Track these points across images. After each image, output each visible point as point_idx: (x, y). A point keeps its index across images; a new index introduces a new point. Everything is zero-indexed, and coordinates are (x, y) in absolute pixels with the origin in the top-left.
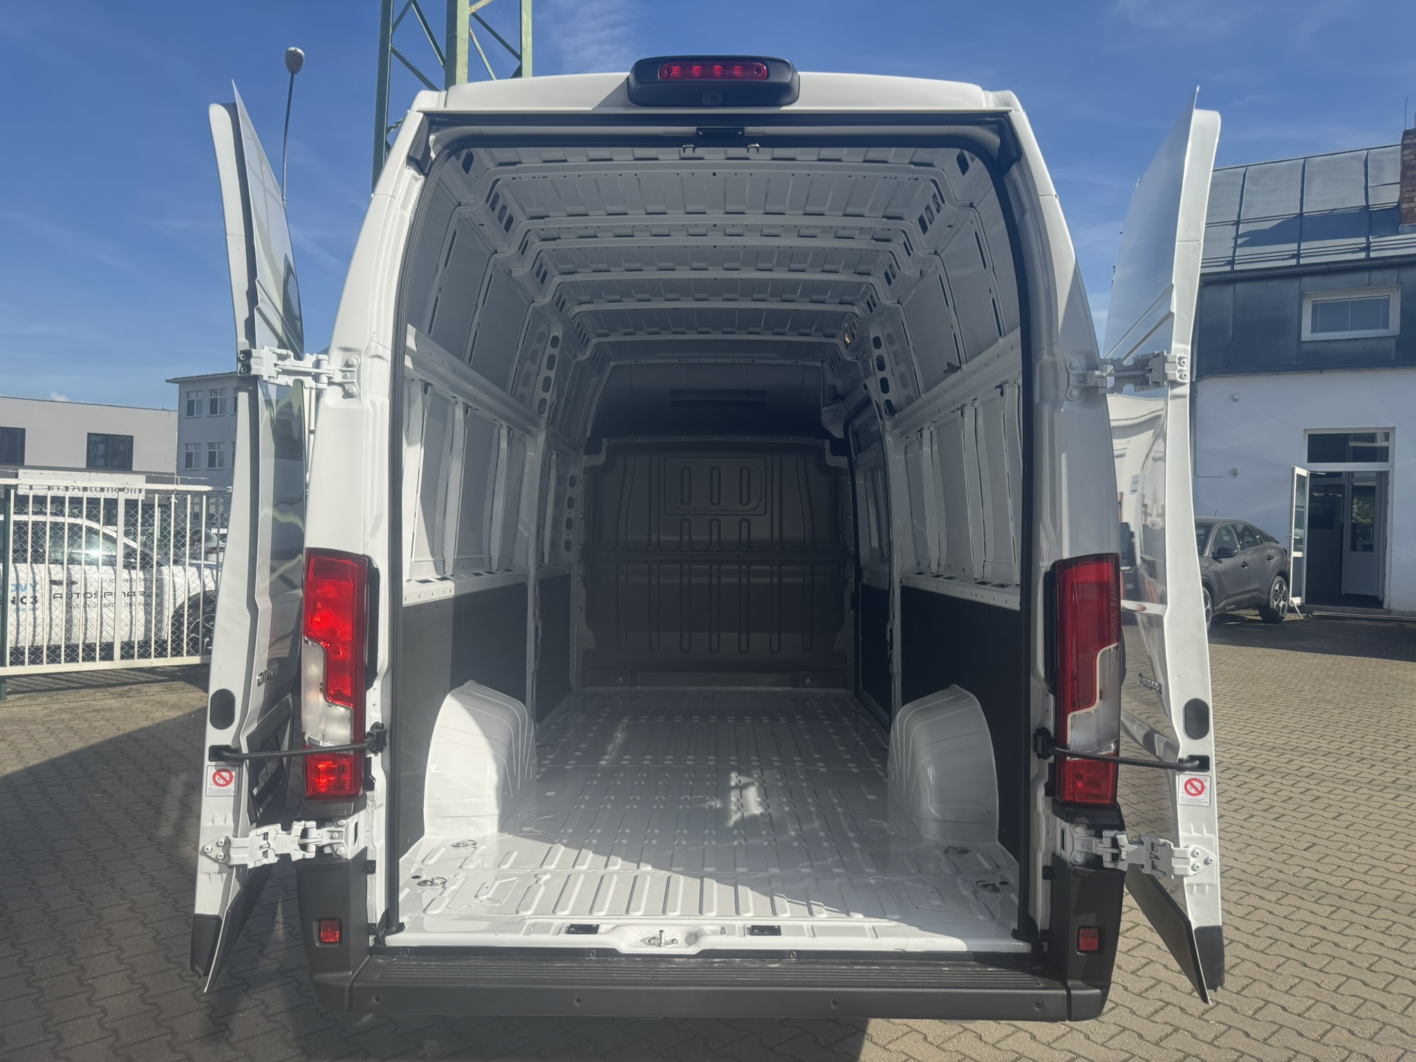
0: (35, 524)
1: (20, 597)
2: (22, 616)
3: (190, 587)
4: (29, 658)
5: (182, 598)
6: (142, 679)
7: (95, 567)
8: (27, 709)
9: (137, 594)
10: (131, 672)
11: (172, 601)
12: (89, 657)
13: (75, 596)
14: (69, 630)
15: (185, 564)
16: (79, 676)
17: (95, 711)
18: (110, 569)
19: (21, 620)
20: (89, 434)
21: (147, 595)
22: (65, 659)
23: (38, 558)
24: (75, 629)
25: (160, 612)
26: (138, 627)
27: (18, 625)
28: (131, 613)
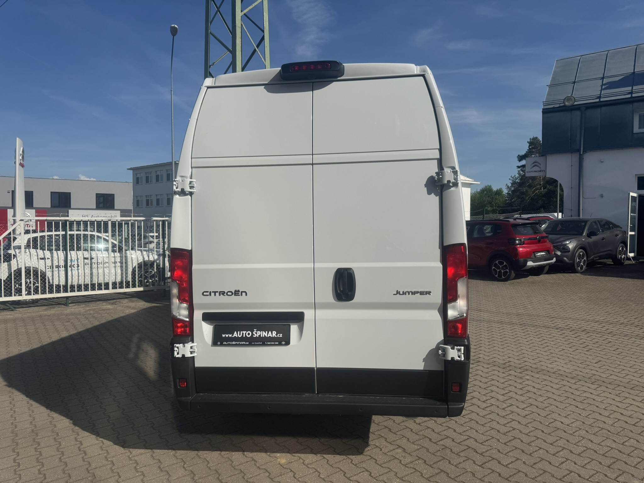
0: (77, 235)
1: (72, 265)
2: (74, 273)
3: (139, 259)
4: (77, 289)
5: (135, 264)
6: (121, 297)
7: (101, 252)
8: (77, 309)
9: (118, 262)
10: (116, 294)
11: (131, 265)
12: (100, 289)
13: (93, 264)
14: (91, 278)
15: (136, 250)
16: (96, 296)
17: (103, 310)
18: (106, 253)
19: (73, 274)
20: (96, 194)
21: (121, 263)
22: (91, 289)
23: (79, 249)
24: (94, 277)
25: (126, 270)
26: (118, 276)
27: (72, 276)
28: (115, 270)
